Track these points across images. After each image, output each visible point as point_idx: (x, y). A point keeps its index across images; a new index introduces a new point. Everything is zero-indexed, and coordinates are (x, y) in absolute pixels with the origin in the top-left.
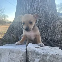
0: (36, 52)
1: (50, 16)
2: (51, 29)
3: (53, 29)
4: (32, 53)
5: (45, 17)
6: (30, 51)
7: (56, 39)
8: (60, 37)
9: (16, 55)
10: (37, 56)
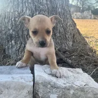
0: (51, 83)
1: (60, 10)
2: (60, 32)
3: (63, 32)
4: (44, 86)
5: (52, 11)
6: (40, 82)
7: (67, 48)
8: (72, 45)
9: (14, 92)
10: (54, 90)
